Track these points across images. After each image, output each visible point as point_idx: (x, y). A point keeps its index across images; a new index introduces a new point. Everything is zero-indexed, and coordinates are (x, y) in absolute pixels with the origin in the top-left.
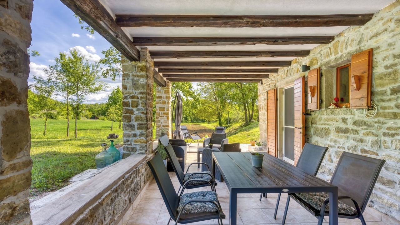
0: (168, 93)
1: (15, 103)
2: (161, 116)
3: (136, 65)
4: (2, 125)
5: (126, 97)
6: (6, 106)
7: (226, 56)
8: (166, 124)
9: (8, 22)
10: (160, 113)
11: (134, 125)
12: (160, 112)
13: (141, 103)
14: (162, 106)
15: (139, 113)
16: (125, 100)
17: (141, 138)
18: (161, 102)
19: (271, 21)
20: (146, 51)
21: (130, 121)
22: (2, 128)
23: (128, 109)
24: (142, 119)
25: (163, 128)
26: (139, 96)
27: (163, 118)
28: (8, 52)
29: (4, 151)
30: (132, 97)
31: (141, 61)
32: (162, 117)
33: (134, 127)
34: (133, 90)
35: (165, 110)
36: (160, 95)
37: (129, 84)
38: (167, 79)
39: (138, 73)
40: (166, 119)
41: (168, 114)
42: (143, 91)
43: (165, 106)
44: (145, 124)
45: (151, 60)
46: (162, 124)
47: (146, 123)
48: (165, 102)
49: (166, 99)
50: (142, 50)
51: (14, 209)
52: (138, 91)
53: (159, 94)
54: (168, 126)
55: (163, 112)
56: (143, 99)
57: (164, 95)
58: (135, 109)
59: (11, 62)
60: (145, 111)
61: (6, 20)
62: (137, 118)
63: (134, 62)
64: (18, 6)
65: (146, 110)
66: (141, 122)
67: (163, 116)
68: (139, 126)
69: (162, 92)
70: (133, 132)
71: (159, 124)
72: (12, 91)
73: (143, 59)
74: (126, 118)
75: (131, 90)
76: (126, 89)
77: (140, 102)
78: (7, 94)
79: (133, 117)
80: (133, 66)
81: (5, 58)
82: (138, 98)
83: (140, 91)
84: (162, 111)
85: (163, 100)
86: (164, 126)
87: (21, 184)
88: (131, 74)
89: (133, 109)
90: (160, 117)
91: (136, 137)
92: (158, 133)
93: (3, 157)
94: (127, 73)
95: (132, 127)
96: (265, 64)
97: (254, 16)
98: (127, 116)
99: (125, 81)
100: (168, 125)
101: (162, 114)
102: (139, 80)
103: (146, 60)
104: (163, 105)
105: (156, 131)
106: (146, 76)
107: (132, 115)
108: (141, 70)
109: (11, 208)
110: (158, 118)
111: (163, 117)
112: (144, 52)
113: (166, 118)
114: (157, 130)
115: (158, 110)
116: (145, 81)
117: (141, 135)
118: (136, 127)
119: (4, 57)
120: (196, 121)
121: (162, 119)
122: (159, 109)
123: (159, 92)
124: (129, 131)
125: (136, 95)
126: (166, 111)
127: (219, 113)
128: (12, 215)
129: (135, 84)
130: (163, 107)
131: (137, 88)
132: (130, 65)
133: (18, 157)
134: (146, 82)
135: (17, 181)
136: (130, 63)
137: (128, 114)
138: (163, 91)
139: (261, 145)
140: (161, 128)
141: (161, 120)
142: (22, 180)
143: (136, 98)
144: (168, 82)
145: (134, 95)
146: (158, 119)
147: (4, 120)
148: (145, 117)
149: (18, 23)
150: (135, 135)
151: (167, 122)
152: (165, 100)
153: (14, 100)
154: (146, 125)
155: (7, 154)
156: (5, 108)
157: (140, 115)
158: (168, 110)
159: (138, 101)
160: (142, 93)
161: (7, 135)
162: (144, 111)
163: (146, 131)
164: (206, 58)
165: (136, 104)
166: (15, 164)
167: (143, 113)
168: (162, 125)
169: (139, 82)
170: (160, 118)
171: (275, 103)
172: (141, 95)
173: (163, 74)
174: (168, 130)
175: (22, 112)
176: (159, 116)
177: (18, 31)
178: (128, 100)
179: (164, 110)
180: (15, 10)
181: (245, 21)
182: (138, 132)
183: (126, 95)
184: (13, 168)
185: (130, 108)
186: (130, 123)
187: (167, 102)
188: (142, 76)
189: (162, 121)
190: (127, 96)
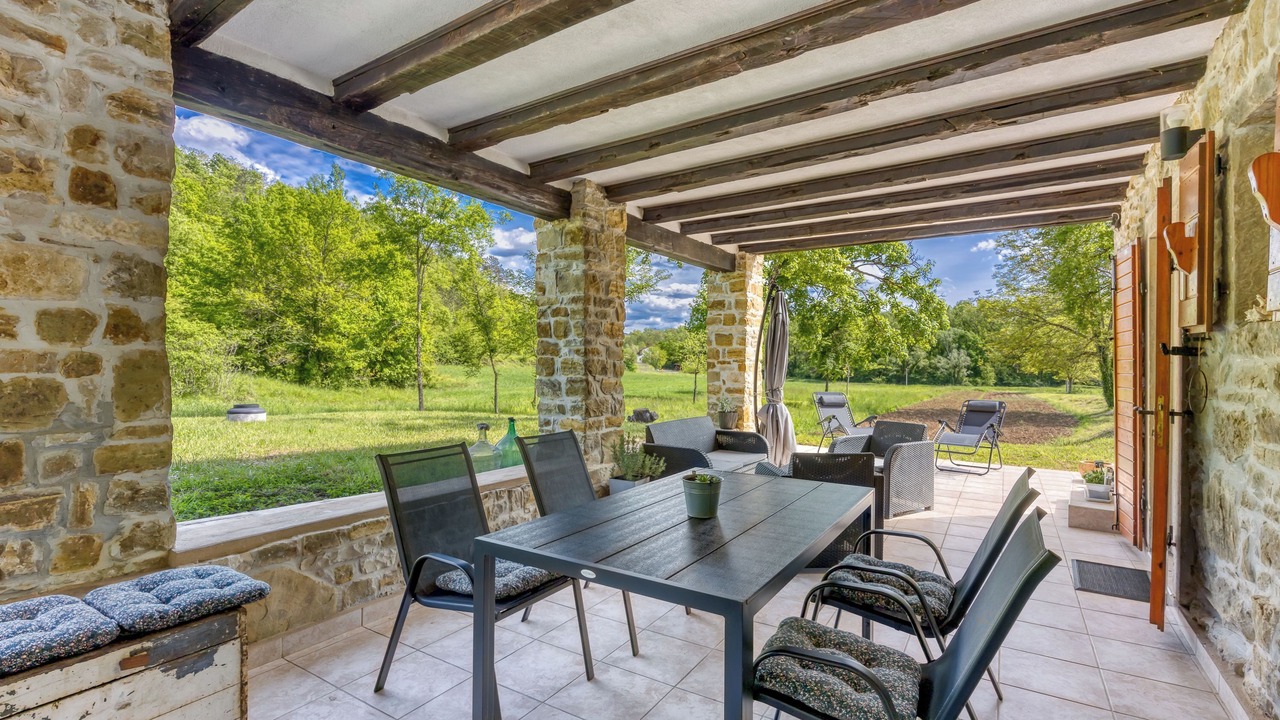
0: (741, 290)
1: (140, 340)
2: (721, 359)
3: (564, 228)
4: (113, 370)
5: (543, 314)
6: (123, 344)
7: (816, 156)
8: (737, 386)
9: (119, 227)
10: (718, 351)
11: (560, 384)
12: (720, 349)
13: (575, 327)
14: (726, 330)
15: (570, 351)
16: (543, 321)
17: (575, 417)
18: (722, 318)
19: (809, 28)
20: (583, 188)
21: (552, 374)
22: (114, 374)
23: (547, 342)
24: (575, 368)
25: (727, 395)
26: (569, 307)
27: (729, 365)
28: (119, 270)
29: (117, 407)
30: (556, 313)
31: (572, 218)
32: (724, 363)
33: (560, 389)
34: (558, 294)
35: (734, 341)
36: (720, 298)
37: (548, 278)
38: (741, 248)
39: (567, 250)
40: (736, 371)
41: (741, 353)
42: (576, 294)
43: (733, 330)
44: (581, 381)
45: (612, 208)
46: (724, 382)
47: (584, 377)
48: (734, 318)
49: (736, 308)
50: (576, 189)
51: (137, 491)
52: (567, 296)
53: (715, 295)
54: (741, 391)
55: (727, 348)
56: (578, 316)
57: (730, 298)
58: (561, 343)
59: (123, 283)
60: (582, 348)
61: (115, 226)
62: (568, 366)
63: (556, 222)
64: (134, 200)
65: (584, 345)
66: (573, 376)
67: (727, 360)
68: (569, 385)
69: (724, 289)
70: (558, 402)
71: (717, 383)
72: (133, 323)
73: (576, 211)
74: (543, 365)
75: (552, 294)
76: (544, 293)
77: (572, 323)
78: (123, 329)
79: (558, 361)
80: (555, 232)
81: (115, 278)
82: (567, 315)
83: (572, 295)
84: (724, 347)
85: (729, 312)
86: (729, 391)
87: (148, 459)
88: (552, 254)
89: (558, 341)
90: (719, 362)
91: (564, 413)
92: (713, 412)
93: (115, 415)
94: (545, 251)
95: (555, 387)
96: (1026, 151)
97: (752, 31)
98: (546, 360)
99: (542, 272)
100: (741, 387)
101: (724, 353)
102: (569, 266)
103: (582, 211)
104: (728, 327)
105: (709, 404)
106: (583, 254)
107: (556, 359)
108: (572, 239)
109: (131, 489)
110: (714, 366)
111: (729, 363)
112: (578, 192)
113: (735, 365)
114: (711, 401)
115: (714, 343)
116: (583, 267)
117: (575, 409)
118: (563, 387)
119: (112, 278)
120: (1018, 381)
121: (724, 369)
122: (716, 340)
123: (715, 288)
124: (549, 397)
125: (563, 306)
126: (735, 346)
127: (1101, 350)
128: (132, 499)
129: (561, 278)
130: (727, 333)
131: (565, 289)
132: (550, 231)
133: (142, 418)
134: (585, 272)
135: (141, 452)
136: (550, 225)
137: (549, 356)
138: (726, 285)
139: (1101, 481)
140: (720, 395)
141: (722, 373)
142: (151, 453)
143: (563, 314)
144: (743, 258)
145: (558, 305)
146: (715, 370)
147: (118, 364)
148: (582, 363)
149: (135, 225)
150: (561, 410)
151: (740, 379)
152: (734, 311)
153: (136, 336)
154: (585, 383)
155: (124, 411)
156: (121, 347)
157: (571, 357)
158: (743, 342)
159: (568, 322)
160: (574, 300)
161: (123, 385)
162: (579, 348)
163: (585, 400)
164: (758, 174)
165: (562, 329)
166: (135, 427)
167: (577, 352)
168: (724, 388)
169: (571, 272)
170: (718, 366)
171: (1134, 304)
172: (573, 306)
173: (713, 237)
174: (743, 402)
175: (152, 353)
176: (716, 362)
177: (136, 236)
178: (547, 321)
179: (731, 344)
180: (131, 207)
181: (722, 56)
182: (568, 401)
183: (544, 308)
184: (131, 432)
185: (552, 340)
186: (553, 378)
187: (738, 318)
188: (574, 256)
189: (724, 375)
190: (545, 311)
